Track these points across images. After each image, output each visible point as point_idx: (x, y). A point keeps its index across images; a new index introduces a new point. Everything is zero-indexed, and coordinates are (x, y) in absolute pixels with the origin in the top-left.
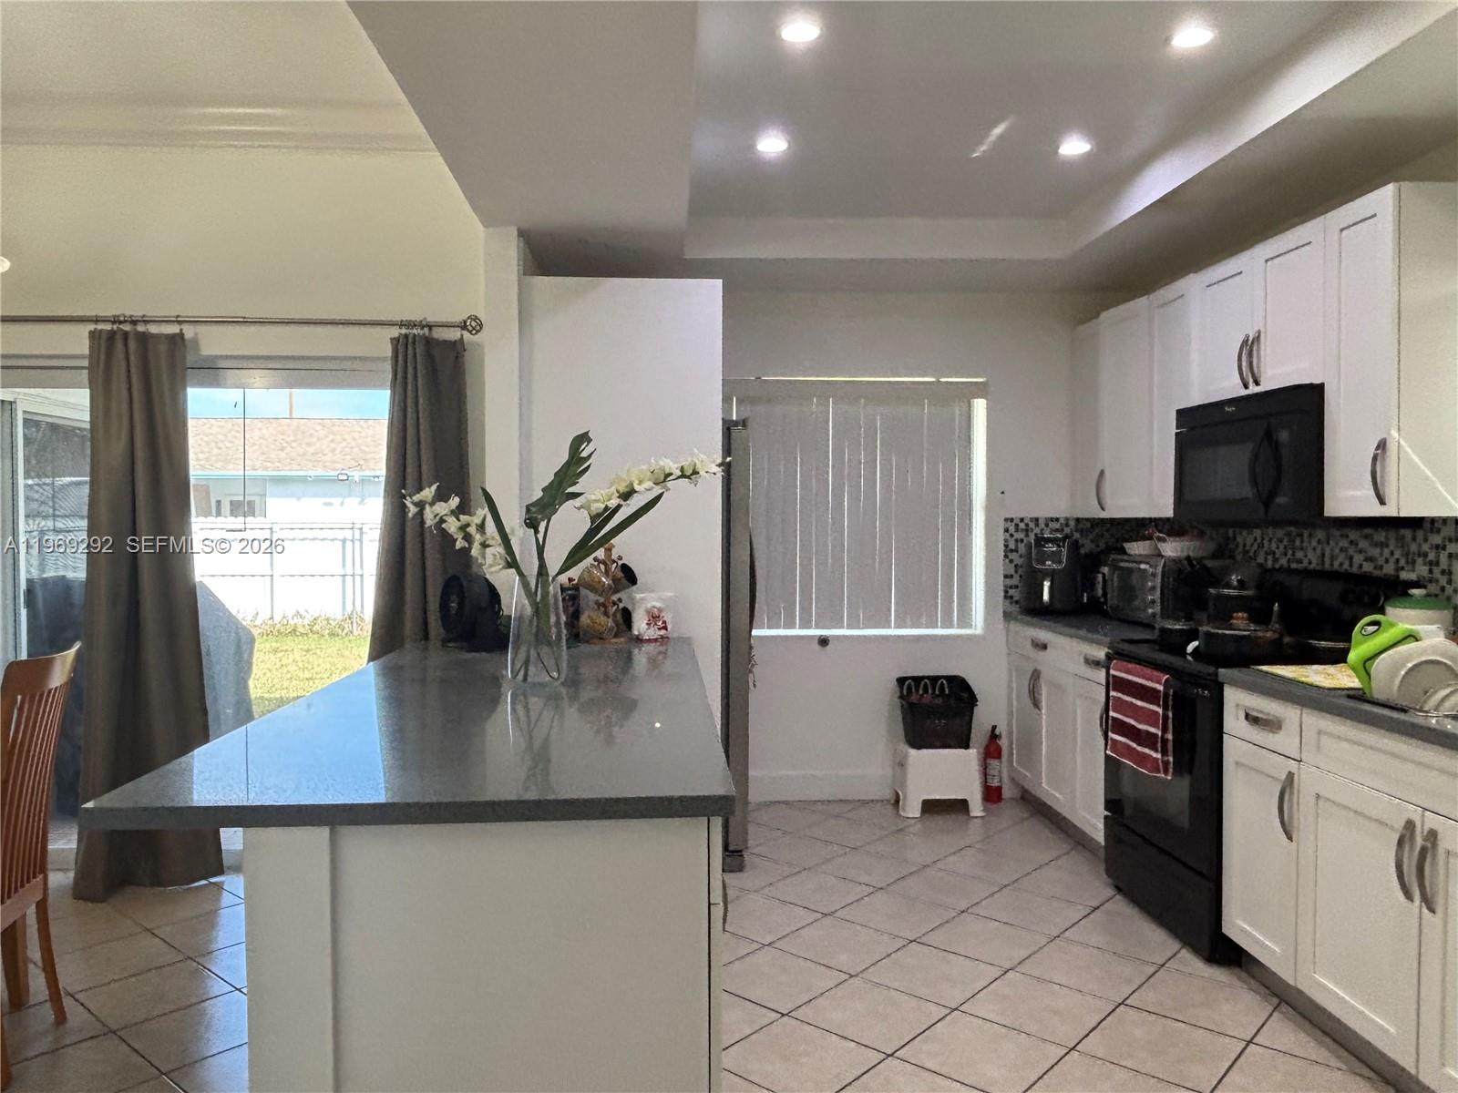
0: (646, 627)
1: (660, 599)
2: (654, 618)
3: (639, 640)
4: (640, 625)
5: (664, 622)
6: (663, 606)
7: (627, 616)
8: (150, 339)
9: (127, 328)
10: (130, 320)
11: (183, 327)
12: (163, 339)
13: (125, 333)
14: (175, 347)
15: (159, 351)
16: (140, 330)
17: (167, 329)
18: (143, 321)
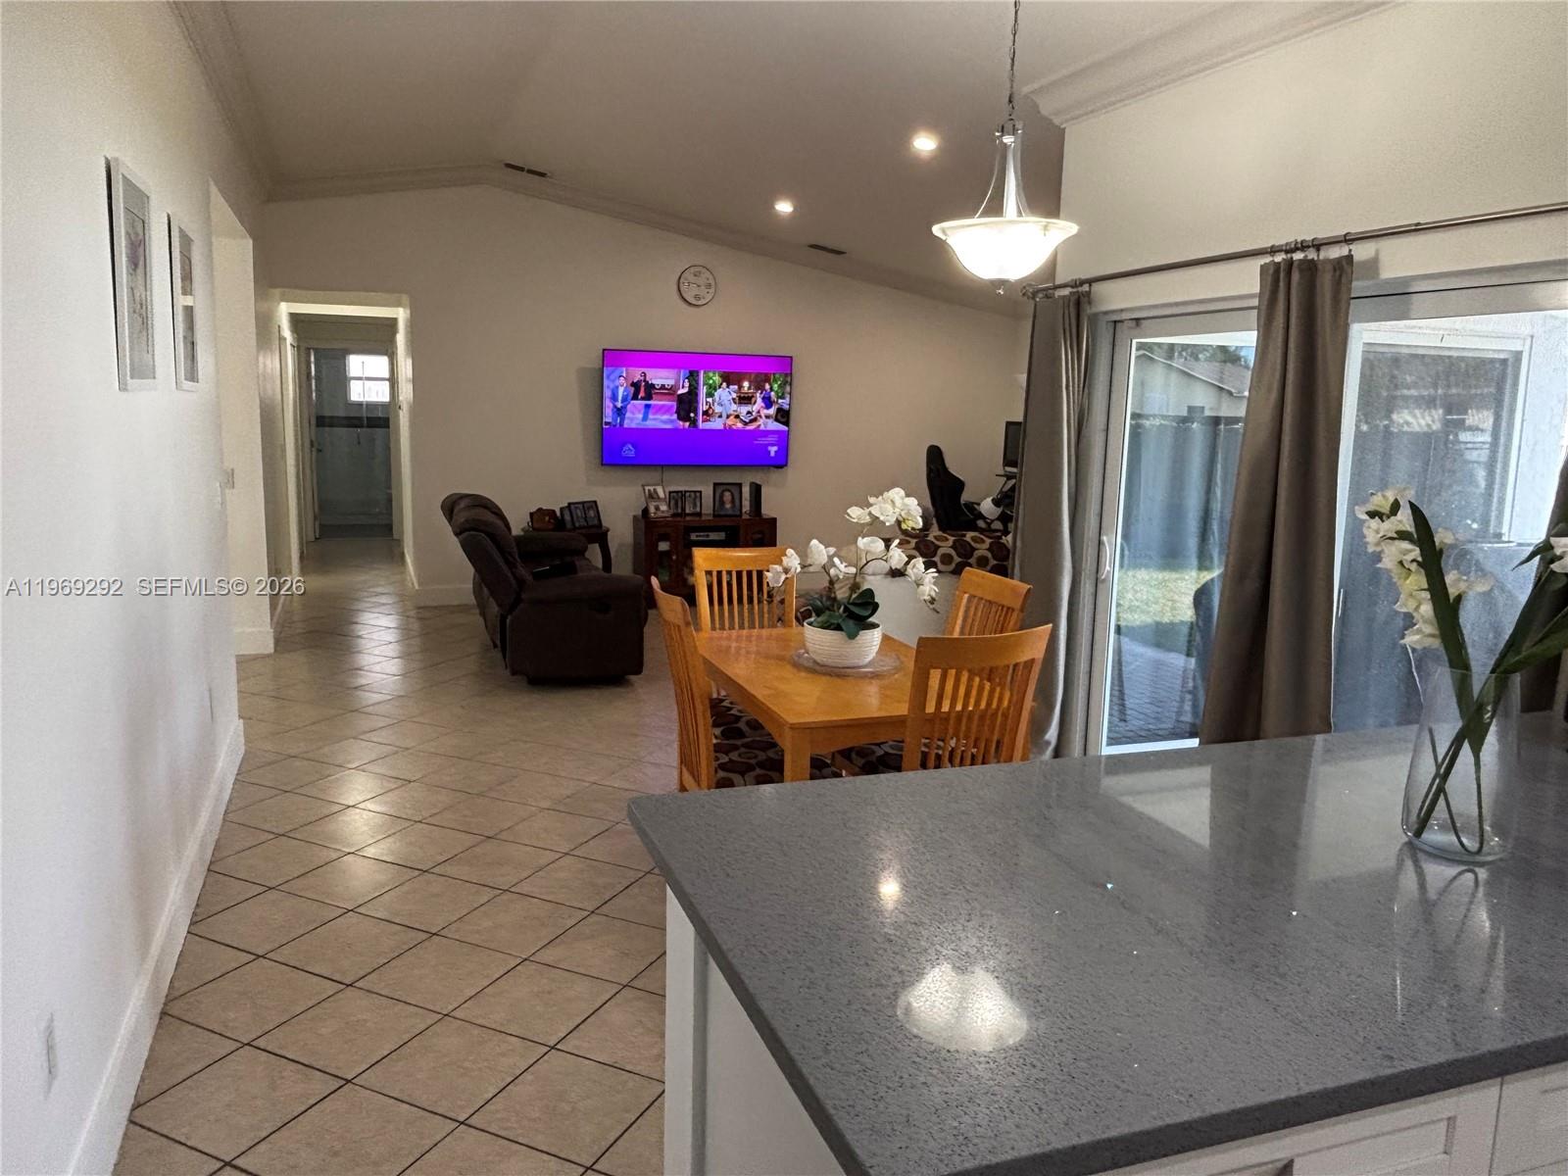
8: (1320, 267)
9: (1298, 256)
10: (1302, 246)
11: (1351, 247)
12: (1329, 267)
13: (1290, 263)
14: (1340, 276)
15: (1325, 281)
16: (1310, 257)
17: (1335, 252)
18: (1313, 246)
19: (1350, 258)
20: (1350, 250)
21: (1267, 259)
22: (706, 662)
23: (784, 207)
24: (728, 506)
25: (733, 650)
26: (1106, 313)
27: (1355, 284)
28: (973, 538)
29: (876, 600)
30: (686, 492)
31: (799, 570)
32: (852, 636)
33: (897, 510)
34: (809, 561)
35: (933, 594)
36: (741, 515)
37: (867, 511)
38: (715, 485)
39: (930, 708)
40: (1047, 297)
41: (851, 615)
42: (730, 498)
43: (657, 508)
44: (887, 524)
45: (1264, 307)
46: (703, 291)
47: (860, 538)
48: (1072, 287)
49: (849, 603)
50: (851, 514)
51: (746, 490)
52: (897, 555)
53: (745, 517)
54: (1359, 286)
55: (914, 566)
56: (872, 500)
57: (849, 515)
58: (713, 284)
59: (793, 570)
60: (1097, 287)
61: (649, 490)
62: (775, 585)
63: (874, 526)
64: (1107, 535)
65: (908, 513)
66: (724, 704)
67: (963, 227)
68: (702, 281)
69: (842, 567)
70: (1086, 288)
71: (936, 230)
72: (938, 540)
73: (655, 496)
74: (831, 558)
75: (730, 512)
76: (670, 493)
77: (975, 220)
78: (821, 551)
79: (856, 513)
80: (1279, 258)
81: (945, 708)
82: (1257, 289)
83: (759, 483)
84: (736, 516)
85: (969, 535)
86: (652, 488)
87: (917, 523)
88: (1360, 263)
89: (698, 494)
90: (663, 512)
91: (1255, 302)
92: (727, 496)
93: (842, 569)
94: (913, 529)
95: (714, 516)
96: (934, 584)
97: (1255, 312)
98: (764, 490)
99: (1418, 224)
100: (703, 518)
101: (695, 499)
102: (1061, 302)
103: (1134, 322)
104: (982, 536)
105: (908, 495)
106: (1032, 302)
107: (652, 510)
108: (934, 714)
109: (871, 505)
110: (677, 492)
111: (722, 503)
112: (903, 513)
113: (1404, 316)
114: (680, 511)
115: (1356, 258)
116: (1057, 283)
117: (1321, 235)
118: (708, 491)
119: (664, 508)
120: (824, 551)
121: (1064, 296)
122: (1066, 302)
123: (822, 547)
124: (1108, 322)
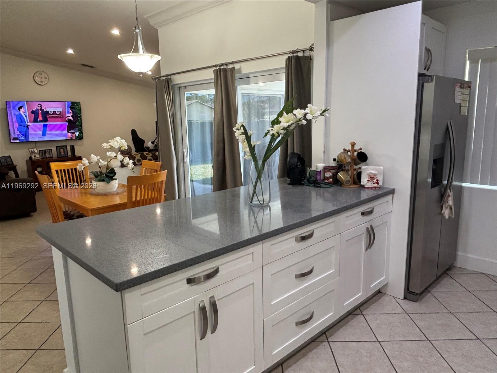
0: (367, 181)
1: (376, 170)
2: (371, 178)
3: (363, 186)
4: (364, 181)
5: (377, 180)
6: (376, 173)
7: (359, 175)
8: (227, 70)
9: (222, 67)
10: (222, 65)
11: (234, 65)
12: (229, 70)
13: (220, 69)
14: (232, 72)
15: (229, 74)
16: (225, 68)
17: (231, 66)
18: (226, 65)
19: (234, 68)
20: (234, 66)
21: (215, 68)
22: (59, 197)
23: (70, 51)
24: (63, 153)
25: (69, 193)
26: (176, 84)
27: (236, 75)
28: (146, 154)
29: (115, 171)
30: (45, 150)
31: (88, 164)
32: (108, 183)
33: (119, 144)
34: (91, 161)
35: (133, 167)
36: (68, 156)
37: (109, 144)
38: (57, 147)
39: (134, 199)
40: (159, 79)
41: (107, 176)
42: (63, 151)
43: (35, 156)
44: (116, 148)
45: (215, 82)
46: (43, 80)
47: (107, 153)
48: (165, 77)
49: (106, 173)
50: (104, 146)
51: (69, 148)
52: (120, 156)
53: (69, 157)
54: (237, 76)
55: (126, 159)
56: (110, 141)
57: (103, 146)
58: (47, 77)
59: (86, 164)
60: (173, 77)
61: (31, 150)
62: (81, 170)
63: (112, 149)
64: (185, 149)
65: (122, 144)
66: (68, 212)
67: (127, 56)
68: (43, 76)
69: (103, 162)
70: (169, 77)
71: (119, 57)
72: (135, 155)
73: (34, 152)
74: (98, 160)
75: (64, 156)
76: (39, 151)
77: (130, 54)
78: (95, 158)
79: (105, 145)
80: (217, 68)
81: (138, 199)
82: (213, 77)
83: (73, 145)
84: (66, 157)
85: (145, 153)
86: (32, 150)
87: (126, 147)
88: (237, 69)
89: (51, 150)
90: (38, 157)
91: (213, 81)
92: (62, 150)
93: (103, 163)
94: (125, 149)
95: (58, 157)
96: (133, 164)
97: (213, 84)
98: (75, 148)
99: (248, 59)
100: (54, 158)
101: (49, 152)
102: (163, 81)
103: (185, 87)
104: (149, 153)
105: (122, 139)
106: (154, 82)
107: (33, 157)
108: (135, 201)
109: (110, 142)
110: (42, 150)
111: (60, 153)
112: (121, 144)
113: (249, 83)
114: (44, 157)
115: (236, 68)
116: (161, 75)
117: (227, 62)
118: (54, 149)
119: (38, 156)
120: (96, 158)
121: (164, 80)
122: (165, 80)
123: (95, 156)
124: (178, 87)
